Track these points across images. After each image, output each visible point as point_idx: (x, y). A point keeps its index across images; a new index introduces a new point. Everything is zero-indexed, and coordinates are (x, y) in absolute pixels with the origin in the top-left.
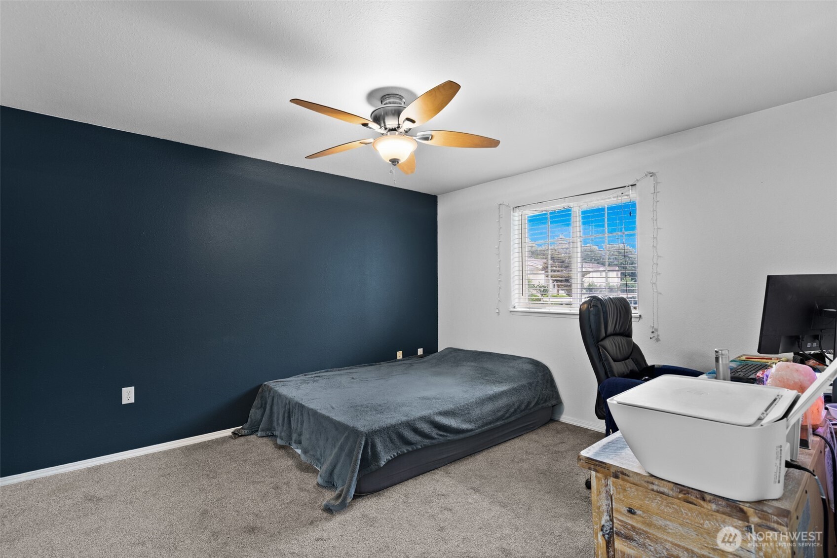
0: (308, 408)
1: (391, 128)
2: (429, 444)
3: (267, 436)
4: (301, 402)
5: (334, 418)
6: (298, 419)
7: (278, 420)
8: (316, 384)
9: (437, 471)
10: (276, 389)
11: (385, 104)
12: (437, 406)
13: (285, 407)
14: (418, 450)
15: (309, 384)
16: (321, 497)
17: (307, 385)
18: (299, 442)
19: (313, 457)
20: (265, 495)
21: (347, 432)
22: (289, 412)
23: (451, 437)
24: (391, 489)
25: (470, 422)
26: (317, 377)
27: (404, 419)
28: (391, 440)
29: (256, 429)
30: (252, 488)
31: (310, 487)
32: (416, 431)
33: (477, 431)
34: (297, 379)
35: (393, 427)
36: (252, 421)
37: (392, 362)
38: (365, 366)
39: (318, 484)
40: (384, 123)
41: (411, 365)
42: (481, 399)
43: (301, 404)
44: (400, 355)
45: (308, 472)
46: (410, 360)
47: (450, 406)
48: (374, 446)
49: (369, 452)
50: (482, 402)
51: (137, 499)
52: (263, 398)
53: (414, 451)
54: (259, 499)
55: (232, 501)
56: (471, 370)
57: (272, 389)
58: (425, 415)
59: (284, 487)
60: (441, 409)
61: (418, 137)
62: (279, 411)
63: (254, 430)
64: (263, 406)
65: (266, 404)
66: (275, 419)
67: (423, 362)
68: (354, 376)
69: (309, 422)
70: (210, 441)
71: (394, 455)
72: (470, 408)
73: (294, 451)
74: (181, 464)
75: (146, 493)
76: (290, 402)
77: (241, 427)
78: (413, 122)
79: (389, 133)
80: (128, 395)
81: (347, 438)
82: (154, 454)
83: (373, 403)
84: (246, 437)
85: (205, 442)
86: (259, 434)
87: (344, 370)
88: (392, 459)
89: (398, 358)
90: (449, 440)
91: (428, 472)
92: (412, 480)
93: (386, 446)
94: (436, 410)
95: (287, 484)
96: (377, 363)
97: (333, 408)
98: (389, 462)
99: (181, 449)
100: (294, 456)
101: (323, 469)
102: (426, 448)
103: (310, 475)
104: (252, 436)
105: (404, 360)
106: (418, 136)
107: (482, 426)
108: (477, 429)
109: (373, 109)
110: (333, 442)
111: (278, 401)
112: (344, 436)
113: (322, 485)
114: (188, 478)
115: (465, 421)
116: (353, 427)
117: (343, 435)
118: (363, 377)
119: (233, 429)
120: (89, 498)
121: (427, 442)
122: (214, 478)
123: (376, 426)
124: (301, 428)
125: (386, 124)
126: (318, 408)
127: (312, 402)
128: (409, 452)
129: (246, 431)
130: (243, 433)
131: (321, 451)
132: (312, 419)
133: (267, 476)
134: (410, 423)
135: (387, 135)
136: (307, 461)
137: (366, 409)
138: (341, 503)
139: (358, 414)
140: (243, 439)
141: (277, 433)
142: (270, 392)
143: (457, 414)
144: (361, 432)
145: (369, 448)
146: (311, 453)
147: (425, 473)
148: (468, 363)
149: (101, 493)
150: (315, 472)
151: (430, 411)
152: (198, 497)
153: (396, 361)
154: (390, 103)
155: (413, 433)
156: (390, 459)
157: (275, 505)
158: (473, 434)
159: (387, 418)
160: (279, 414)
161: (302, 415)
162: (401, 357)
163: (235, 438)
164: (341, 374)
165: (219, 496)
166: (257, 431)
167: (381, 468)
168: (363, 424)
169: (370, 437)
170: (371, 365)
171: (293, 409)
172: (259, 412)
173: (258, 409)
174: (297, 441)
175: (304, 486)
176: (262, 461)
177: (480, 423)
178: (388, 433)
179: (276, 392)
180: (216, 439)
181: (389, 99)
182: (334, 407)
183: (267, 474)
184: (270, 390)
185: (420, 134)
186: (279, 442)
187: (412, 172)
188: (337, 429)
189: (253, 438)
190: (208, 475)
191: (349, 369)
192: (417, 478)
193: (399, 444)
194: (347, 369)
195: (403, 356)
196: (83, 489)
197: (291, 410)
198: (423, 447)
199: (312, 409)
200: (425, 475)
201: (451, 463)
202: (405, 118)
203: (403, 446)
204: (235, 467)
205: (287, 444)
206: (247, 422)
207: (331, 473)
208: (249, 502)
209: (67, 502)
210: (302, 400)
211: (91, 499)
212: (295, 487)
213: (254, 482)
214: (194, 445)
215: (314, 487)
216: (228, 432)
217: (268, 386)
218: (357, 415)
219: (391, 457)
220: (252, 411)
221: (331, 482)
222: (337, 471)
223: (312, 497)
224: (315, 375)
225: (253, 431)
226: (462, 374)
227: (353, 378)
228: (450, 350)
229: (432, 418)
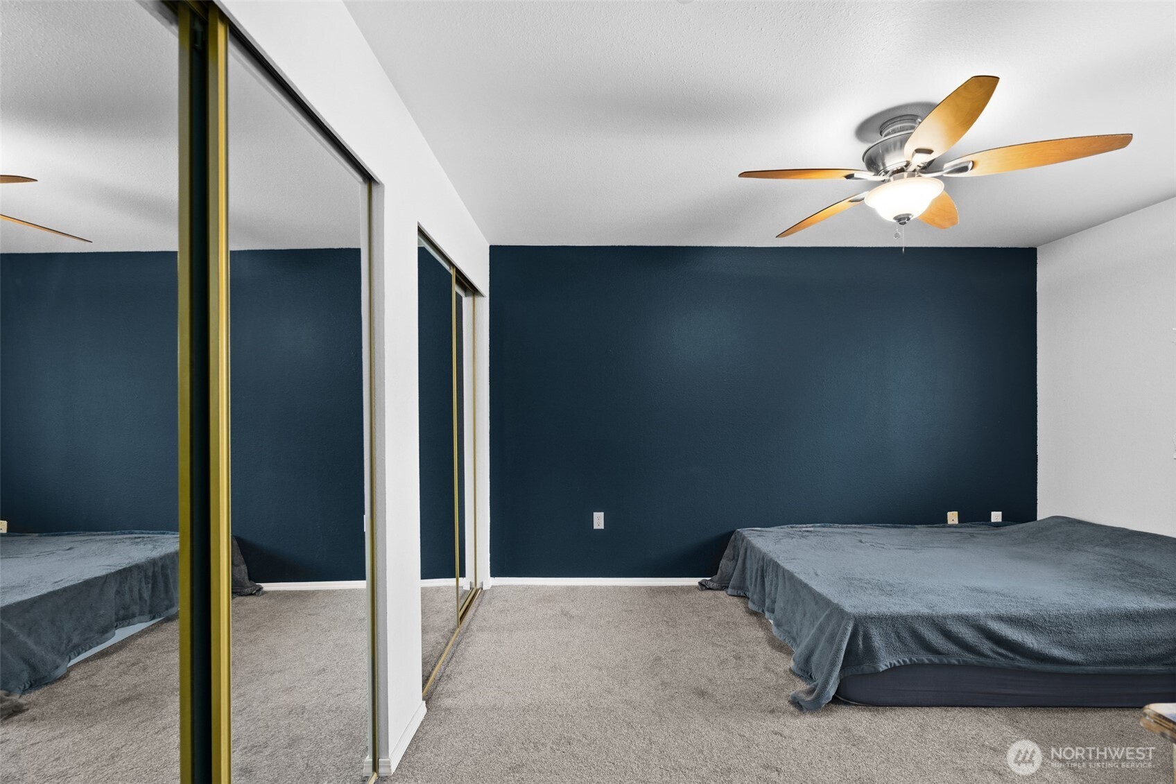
0: (784, 569)
1: (895, 169)
2: (975, 663)
3: (738, 596)
4: (776, 560)
5: (814, 587)
6: (772, 581)
7: (751, 579)
8: (804, 541)
9: (992, 711)
10: (750, 539)
11: (885, 136)
12: (997, 606)
13: (758, 563)
14: (950, 665)
15: (794, 539)
16: (791, 687)
17: (790, 540)
18: (773, 611)
19: (787, 634)
20: (723, 662)
21: (829, 610)
22: (762, 570)
23: (1022, 662)
24: (899, 711)
25: (1072, 648)
26: (808, 531)
27: (925, 611)
28: (898, 637)
29: (727, 585)
30: (710, 649)
31: (780, 670)
32: (948, 635)
33: (1089, 668)
34: (779, 530)
35: (903, 619)
36: (722, 574)
37: (936, 527)
38: (887, 527)
39: (790, 670)
40: (884, 164)
41: (972, 535)
42: (1104, 613)
43: (776, 562)
44: (953, 517)
45: (781, 652)
46: (975, 529)
47: (1025, 611)
48: (867, 638)
49: (859, 645)
50: (1105, 619)
51: (601, 626)
52: (735, 548)
53: (941, 666)
54: (716, 664)
55: (687, 656)
56: (1099, 561)
57: (744, 537)
58: (967, 614)
59: (747, 660)
60: (1003, 612)
61: (945, 171)
62: (752, 566)
63: (723, 585)
64: (736, 558)
65: (738, 556)
66: (748, 576)
67: (1001, 534)
68: (864, 538)
69: (785, 587)
70: (675, 587)
71: (904, 661)
72: (1072, 623)
73: (768, 621)
74: (643, 603)
75: (609, 622)
76: (763, 558)
77: (710, 578)
78: (929, 152)
79: (892, 178)
80: (599, 520)
81: (828, 617)
82: (621, 587)
83: (882, 579)
84: (714, 592)
85: (670, 586)
86: (730, 591)
87: (849, 527)
88: (901, 666)
89: (950, 522)
90: (1019, 667)
91: (974, 707)
92: (938, 709)
93: (888, 645)
94: (992, 611)
95: (752, 658)
96: (910, 526)
97: (817, 575)
98: (893, 669)
99: (646, 588)
100: (766, 628)
101: (798, 651)
102: (966, 666)
103: (783, 656)
104: (721, 592)
105: (961, 527)
106: (946, 169)
107: (1104, 663)
108: (1089, 665)
109: (865, 147)
110: (812, 619)
111: (751, 555)
112: (825, 614)
113: (796, 672)
114: (648, 620)
115: (1060, 644)
116: (837, 604)
117: (825, 612)
118: (879, 542)
119: (700, 579)
120: (565, 614)
121: (970, 658)
122: (674, 627)
123: (873, 611)
124: (776, 594)
125: (887, 165)
126: (796, 570)
127: (790, 562)
128: (932, 664)
129: (715, 584)
130: (711, 586)
131: (797, 629)
132: (787, 583)
133: (730, 641)
134: (936, 619)
135: (889, 181)
136: (780, 636)
137: (865, 585)
138: (813, 700)
139: (852, 589)
140: (710, 593)
141: (749, 594)
142: (743, 541)
143: (1041, 627)
144: (848, 614)
145: (860, 639)
146: (786, 628)
147: (967, 706)
148: (1097, 549)
149: (574, 612)
150: (790, 653)
151: (979, 610)
152: (654, 641)
153: (944, 527)
154: (894, 132)
155: (941, 637)
156: (897, 664)
157: (733, 676)
158: (1080, 672)
159: (895, 604)
160: (752, 571)
161: (777, 576)
162: (956, 522)
163: (702, 590)
164: (844, 533)
165: (674, 647)
166: (728, 587)
167: (879, 673)
168: (853, 604)
169: (861, 624)
170: (899, 527)
171: (768, 567)
172: (731, 564)
173: (730, 560)
174: (770, 609)
175: (773, 667)
176: (728, 623)
177: (1099, 656)
178: (894, 626)
179: (749, 542)
180: (682, 586)
181: (892, 126)
182: (819, 573)
183: (730, 639)
184: (743, 538)
185: (948, 166)
186: (750, 605)
187: (954, 223)
188: (817, 603)
189: (722, 594)
190: (667, 622)
191: (859, 528)
192: (950, 709)
193: (913, 646)
194: (855, 528)
195: (960, 520)
196: (561, 604)
197: (765, 568)
198: (962, 663)
199: (788, 571)
200: (967, 709)
201: (1024, 707)
202: (913, 150)
203: (922, 652)
204: (696, 622)
205: (760, 611)
206: (716, 574)
207: (807, 659)
208: (705, 663)
209: (549, 612)
210: (778, 557)
211: (565, 615)
212: (761, 664)
213: (714, 644)
214: (659, 588)
215: (785, 671)
216: (694, 582)
217: (741, 534)
218: (849, 591)
219: (899, 662)
220: (723, 562)
221: (808, 673)
222: (815, 659)
223: (780, 682)
224: (806, 529)
225: (723, 587)
226: (1076, 565)
227: (861, 541)
228: (1060, 520)
229: (981, 622)
